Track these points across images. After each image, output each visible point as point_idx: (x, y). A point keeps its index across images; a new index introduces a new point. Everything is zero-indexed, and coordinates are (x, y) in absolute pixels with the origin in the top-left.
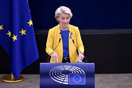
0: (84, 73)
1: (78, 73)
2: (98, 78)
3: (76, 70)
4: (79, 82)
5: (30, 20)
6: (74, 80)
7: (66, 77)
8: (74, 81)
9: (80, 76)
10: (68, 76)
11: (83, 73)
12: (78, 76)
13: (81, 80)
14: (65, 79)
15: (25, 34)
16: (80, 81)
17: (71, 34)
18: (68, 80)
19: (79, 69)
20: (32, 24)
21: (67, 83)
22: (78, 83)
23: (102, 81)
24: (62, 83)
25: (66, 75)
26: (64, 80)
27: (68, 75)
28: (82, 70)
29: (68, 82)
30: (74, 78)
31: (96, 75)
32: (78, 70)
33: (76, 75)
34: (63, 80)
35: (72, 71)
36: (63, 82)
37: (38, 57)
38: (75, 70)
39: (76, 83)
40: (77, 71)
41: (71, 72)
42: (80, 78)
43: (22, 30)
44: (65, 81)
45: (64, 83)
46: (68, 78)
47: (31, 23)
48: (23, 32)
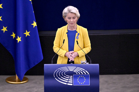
0: (88, 74)
1: (82, 74)
2: (103, 79)
5: (34, 22)
6: (78, 81)
9: (84, 77)
10: (73, 77)
12: (82, 77)
13: (85, 81)
14: (70, 80)
15: (29, 35)
16: (85, 82)
18: (73, 81)
19: (83, 70)
20: (36, 26)
21: (72, 84)
22: (83, 84)
23: (106, 82)
24: (66, 84)
25: (71, 76)
26: (68, 81)
27: (72, 76)
28: (86, 71)
29: (72, 83)
30: (78, 79)
31: (100, 76)
32: (82, 71)
33: (80, 76)
34: (67, 81)
35: (76, 72)
37: (42, 58)
38: (80, 71)
39: (80, 84)
40: (81, 72)
41: (75, 73)
42: (85, 79)
43: (26, 31)
44: (69, 82)
45: (68, 84)
46: (72, 79)
47: (35, 24)
48: (27, 34)
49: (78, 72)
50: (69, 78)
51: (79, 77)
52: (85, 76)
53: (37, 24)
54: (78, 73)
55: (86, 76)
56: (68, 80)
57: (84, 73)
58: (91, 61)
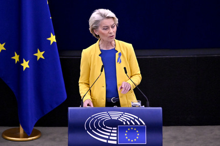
0: (144, 124)
1: (134, 124)
2: (168, 133)
3: (131, 119)
4: (135, 140)
5: (52, 34)
6: (126, 136)
7: (113, 131)
8: (127, 138)
9: (136, 130)
10: (117, 130)
11: (142, 124)
12: (133, 129)
13: (138, 136)
15: (43, 58)
16: (137, 138)
17: (120, 54)
18: (117, 136)
19: (135, 118)
20: (55, 41)
21: (115, 142)
22: (134, 142)
23: (175, 138)
24: (105, 141)
25: (114, 128)
26: (109, 136)
27: (116, 128)
28: (140, 119)
29: (116, 140)
30: (126, 133)
31: (164, 128)
32: (133, 119)
33: (130, 128)
34: (107, 137)
35: (123, 120)
36: (108, 139)
39: (130, 142)
40: (131, 121)
41: (122, 124)
42: (138, 133)
43: (38, 51)
44: (111, 138)
46: (117, 133)
47: (53, 39)
48: (40, 55)
49: (125, 120)
50: (110, 131)
51: (128, 130)
52: (138, 128)
53: (56, 38)
54: (126, 122)
55: (140, 129)
56: (109, 134)
57: (136, 124)
58: (148, 103)
